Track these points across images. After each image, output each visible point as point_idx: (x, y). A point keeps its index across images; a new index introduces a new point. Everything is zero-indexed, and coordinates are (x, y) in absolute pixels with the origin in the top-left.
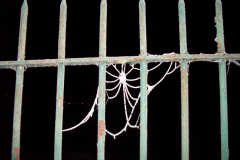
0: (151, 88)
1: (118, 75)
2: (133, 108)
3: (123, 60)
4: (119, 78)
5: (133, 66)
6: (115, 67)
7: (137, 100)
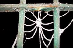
2: (47, 47)
3: (39, 7)
4: (36, 22)
5: (47, 13)
6: (33, 13)
7: (51, 40)
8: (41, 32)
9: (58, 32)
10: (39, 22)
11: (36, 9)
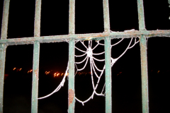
0: (114, 61)
1: (86, 50)
2: (99, 78)
3: (89, 37)
4: (87, 53)
5: (98, 42)
6: (83, 43)
7: (102, 71)
9: (110, 62)
10: (89, 52)
11: (86, 39)
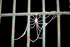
0: (47, 24)
1: (35, 19)
2: (40, 31)
3: (36, 14)
4: (35, 20)
5: (40, 16)
6: (33, 16)
7: (41, 28)
8: (37, 25)
9: (45, 24)
